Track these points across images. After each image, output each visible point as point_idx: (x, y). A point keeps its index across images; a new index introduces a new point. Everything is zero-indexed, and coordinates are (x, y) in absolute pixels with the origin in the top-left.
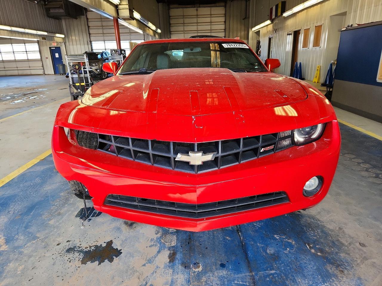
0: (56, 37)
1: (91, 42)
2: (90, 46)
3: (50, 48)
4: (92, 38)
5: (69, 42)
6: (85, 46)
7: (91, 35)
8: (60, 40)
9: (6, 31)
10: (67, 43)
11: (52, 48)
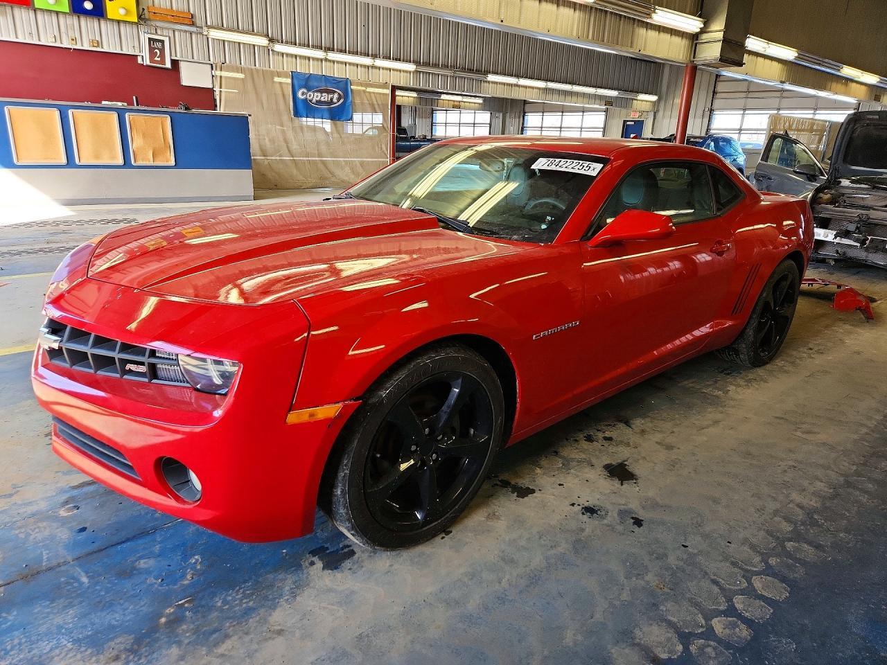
0: (637, 100)
1: (711, 111)
2: (706, 120)
3: (625, 122)
4: (717, 103)
5: (664, 111)
6: (696, 120)
7: (718, 95)
8: (647, 107)
9: (537, 90)
10: (660, 114)
11: (628, 123)
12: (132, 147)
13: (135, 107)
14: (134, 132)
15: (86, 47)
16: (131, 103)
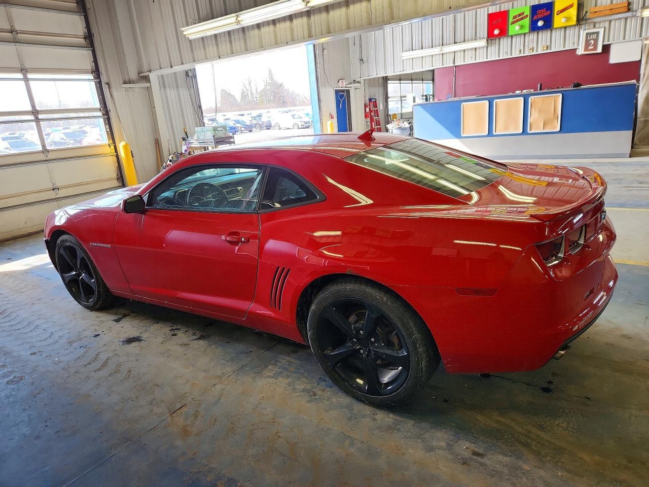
12: (530, 120)
13: (539, 91)
14: (533, 109)
15: (540, 52)
16: (536, 89)
